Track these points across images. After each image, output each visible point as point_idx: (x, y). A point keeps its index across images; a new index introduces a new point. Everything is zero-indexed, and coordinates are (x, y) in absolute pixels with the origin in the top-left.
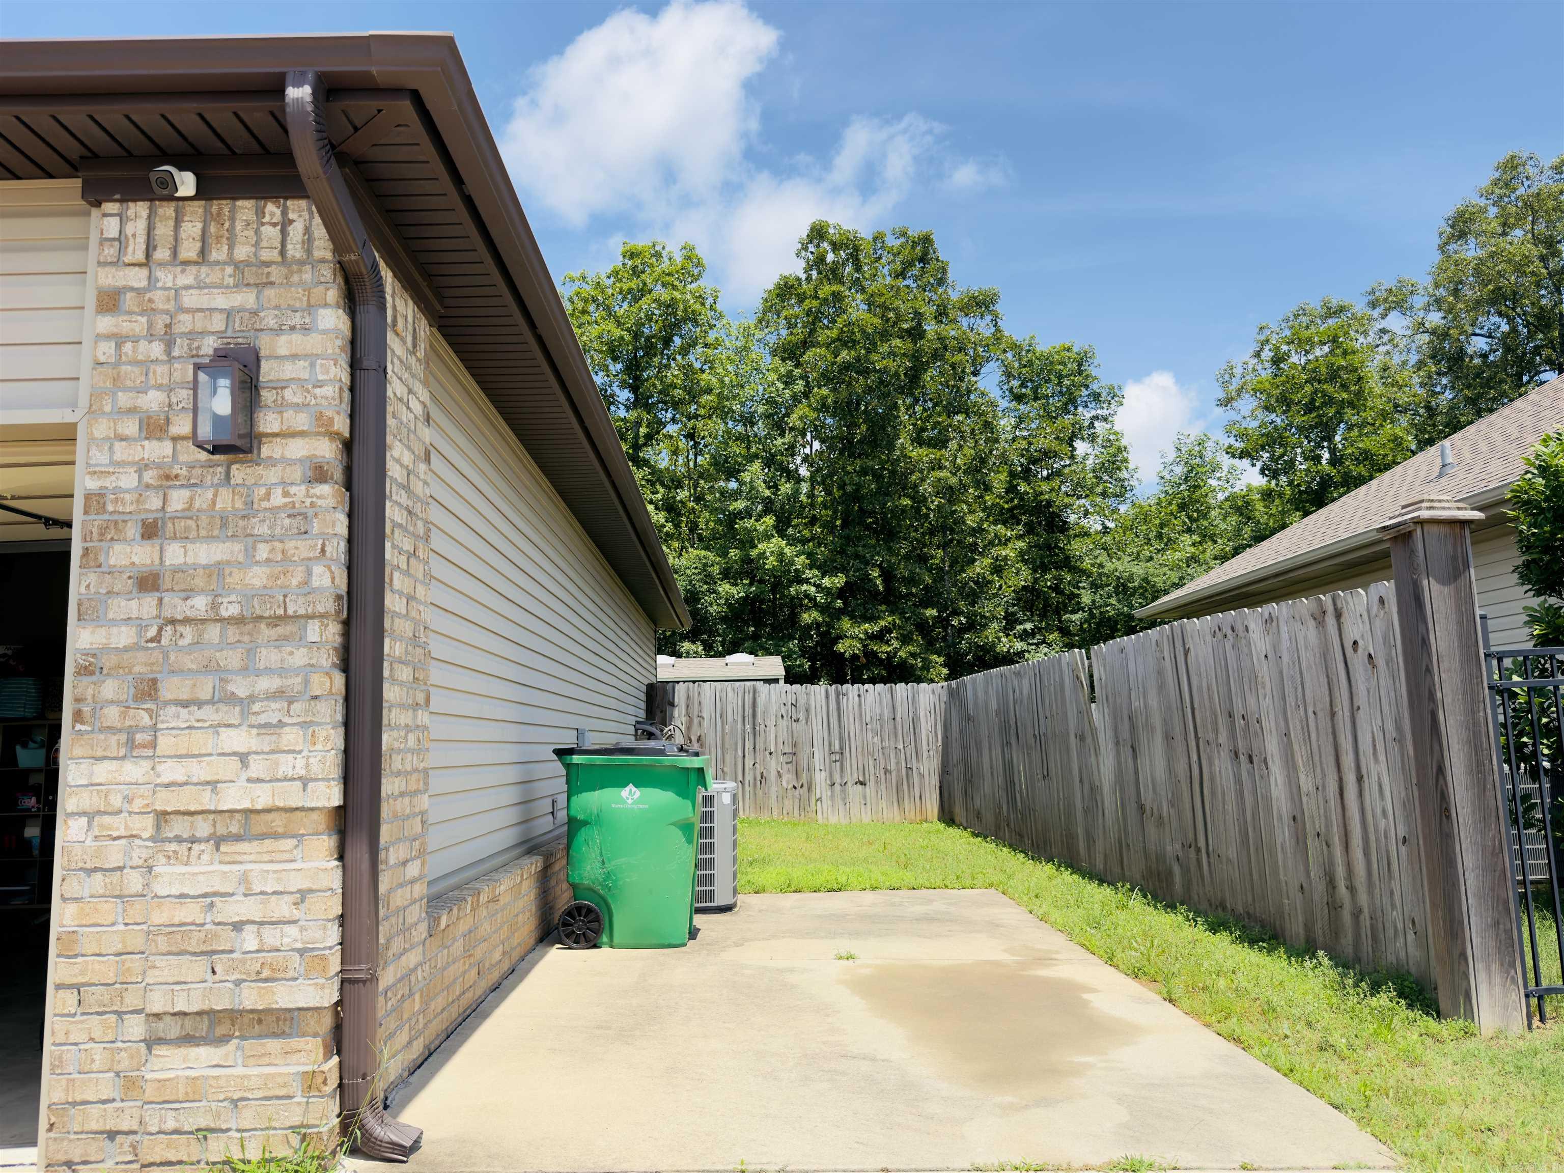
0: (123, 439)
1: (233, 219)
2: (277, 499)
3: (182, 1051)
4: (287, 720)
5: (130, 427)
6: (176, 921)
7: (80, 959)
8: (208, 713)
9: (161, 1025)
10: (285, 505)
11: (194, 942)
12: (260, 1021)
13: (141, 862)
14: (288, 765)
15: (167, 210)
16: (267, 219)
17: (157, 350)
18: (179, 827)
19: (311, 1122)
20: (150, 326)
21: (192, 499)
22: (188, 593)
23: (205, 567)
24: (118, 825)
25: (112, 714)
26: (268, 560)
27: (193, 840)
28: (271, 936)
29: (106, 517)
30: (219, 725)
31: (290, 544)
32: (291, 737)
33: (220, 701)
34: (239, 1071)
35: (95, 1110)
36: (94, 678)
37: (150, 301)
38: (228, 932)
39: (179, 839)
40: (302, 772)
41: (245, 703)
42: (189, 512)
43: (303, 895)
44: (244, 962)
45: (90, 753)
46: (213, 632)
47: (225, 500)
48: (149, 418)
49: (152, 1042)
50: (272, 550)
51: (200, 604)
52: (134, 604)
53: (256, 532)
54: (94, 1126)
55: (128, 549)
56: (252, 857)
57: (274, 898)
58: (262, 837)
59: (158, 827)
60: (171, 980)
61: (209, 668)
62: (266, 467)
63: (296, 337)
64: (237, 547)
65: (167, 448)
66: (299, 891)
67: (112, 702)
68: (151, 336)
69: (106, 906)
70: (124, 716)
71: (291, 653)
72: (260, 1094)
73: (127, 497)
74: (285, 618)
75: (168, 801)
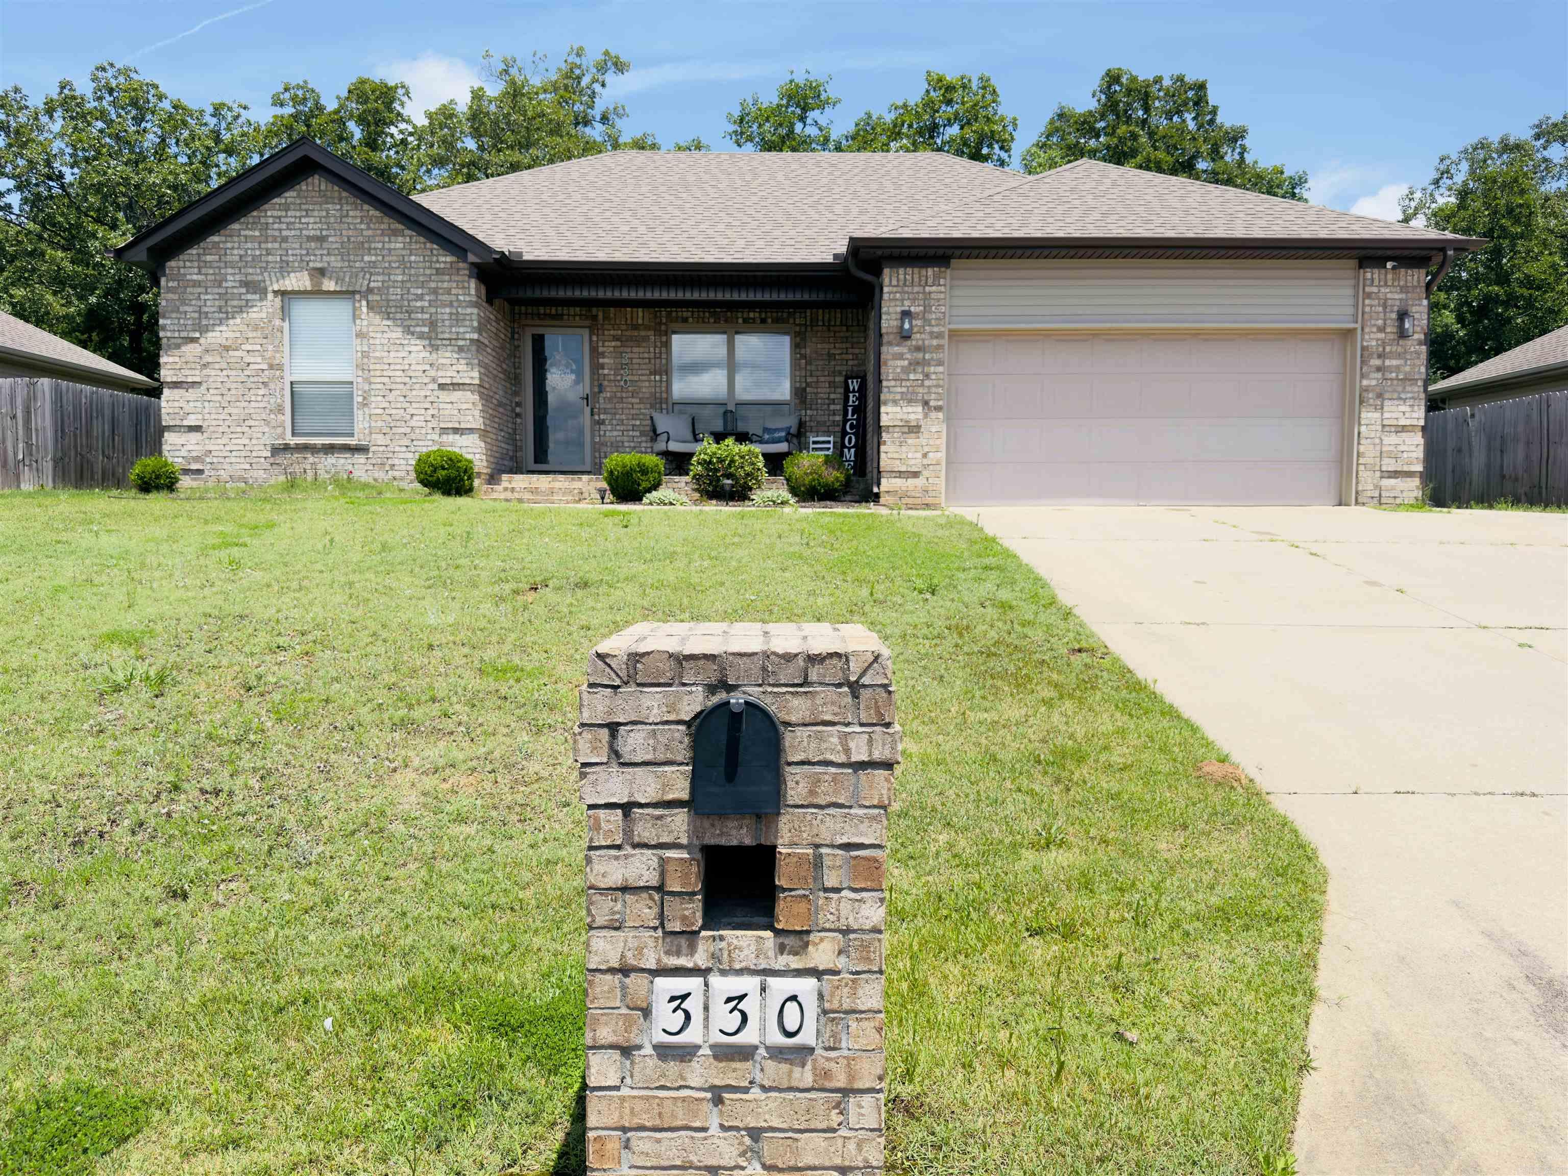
0: (1373, 332)
1: (1400, 274)
2: (1412, 349)
3: (1388, 480)
4: (1414, 405)
5: (1375, 330)
6: (1389, 450)
7: (1365, 458)
8: (1396, 402)
9: (1383, 474)
10: (1414, 351)
11: (1392, 455)
12: (1406, 474)
13: (1378, 436)
14: (1415, 415)
15: (1383, 271)
16: (1408, 275)
17: (1381, 309)
18: (1387, 429)
20: (1379, 303)
21: (1391, 348)
22: (1391, 372)
23: (1395, 366)
24: (1373, 428)
25: (1371, 401)
26: (1410, 365)
27: (1391, 432)
29: (1369, 352)
30: (1398, 405)
31: (1416, 360)
32: (1416, 408)
33: (1399, 399)
34: (1401, 484)
35: (1369, 492)
36: (1367, 392)
37: (1379, 296)
38: (1400, 453)
39: (1387, 432)
40: (1418, 417)
41: (1405, 400)
42: (1391, 352)
43: (1417, 445)
44: (1403, 460)
45: (1366, 410)
46: (1395, 382)
47: (1400, 349)
48: (1379, 327)
49: (1382, 477)
50: (1411, 362)
51: (1394, 375)
52: (1376, 374)
53: (1407, 357)
54: (1369, 495)
55: (1375, 361)
56: (1404, 436)
57: (1410, 446)
58: (1407, 432)
59: (1382, 428)
60: (1387, 463)
61: (1394, 391)
62: (1408, 341)
63: (1417, 307)
64: (1402, 361)
65: (1383, 335)
67: (1371, 398)
68: (1379, 306)
69: (1370, 446)
70: (1374, 401)
71: (1414, 388)
72: (1407, 489)
73: (1374, 347)
74: (1414, 379)
75: (1386, 422)
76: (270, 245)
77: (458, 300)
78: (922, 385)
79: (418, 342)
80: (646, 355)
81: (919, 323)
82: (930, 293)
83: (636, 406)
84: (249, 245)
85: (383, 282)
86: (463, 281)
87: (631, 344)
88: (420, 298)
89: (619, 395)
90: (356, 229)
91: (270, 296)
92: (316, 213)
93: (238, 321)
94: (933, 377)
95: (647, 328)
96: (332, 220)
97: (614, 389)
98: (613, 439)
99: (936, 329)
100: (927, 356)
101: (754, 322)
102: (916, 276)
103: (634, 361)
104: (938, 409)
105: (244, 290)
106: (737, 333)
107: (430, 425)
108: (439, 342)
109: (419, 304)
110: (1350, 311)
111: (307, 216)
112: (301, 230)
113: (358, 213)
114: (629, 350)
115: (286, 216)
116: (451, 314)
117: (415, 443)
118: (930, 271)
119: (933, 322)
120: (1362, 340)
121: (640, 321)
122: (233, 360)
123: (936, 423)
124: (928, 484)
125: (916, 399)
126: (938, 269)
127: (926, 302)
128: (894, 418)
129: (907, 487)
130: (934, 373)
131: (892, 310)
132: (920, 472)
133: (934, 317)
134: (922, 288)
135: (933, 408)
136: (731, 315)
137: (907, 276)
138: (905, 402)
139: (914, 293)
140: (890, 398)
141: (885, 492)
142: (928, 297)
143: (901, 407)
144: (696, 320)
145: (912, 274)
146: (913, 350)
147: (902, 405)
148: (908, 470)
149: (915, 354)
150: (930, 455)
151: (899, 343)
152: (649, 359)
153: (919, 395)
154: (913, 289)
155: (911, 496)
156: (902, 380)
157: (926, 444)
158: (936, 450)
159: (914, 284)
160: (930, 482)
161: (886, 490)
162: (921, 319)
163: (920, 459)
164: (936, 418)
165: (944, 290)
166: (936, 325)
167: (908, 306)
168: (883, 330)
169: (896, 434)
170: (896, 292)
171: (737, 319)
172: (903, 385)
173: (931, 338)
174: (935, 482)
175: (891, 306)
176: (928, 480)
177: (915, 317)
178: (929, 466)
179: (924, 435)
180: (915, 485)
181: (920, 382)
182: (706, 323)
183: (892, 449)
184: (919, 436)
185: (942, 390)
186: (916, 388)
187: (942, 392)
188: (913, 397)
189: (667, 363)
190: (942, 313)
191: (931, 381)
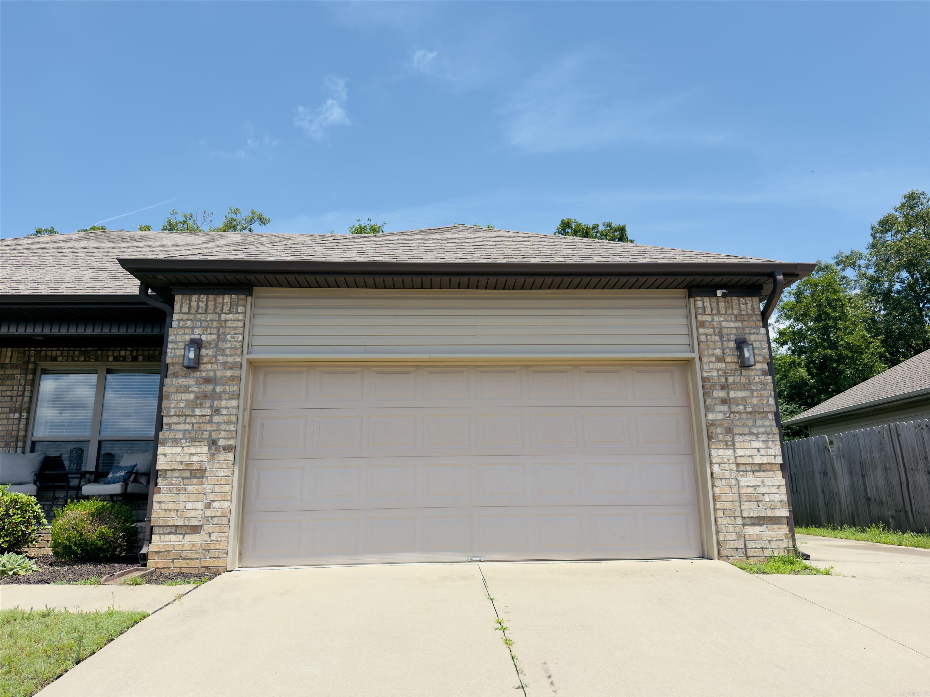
0: (712, 362)
1: (732, 302)
2: (757, 380)
3: (752, 527)
4: (768, 439)
5: (713, 359)
6: (747, 493)
7: (722, 502)
8: (747, 437)
9: (746, 520)
10: (759, 382)
11: (753, 498)
12: (771, 520)
13: (734, 477)
14: (771, 452)
15: (714, 299)
16: (741, 303)
17: (717, 338)
18: (742, 468)
19: (789, 547)
20: (714, 332)
21: (734, 379)
22: (738, 405)
23: (741, 398)
24: (727, 467)
25: (721, 437)
26: (757, 396)
27: (747, 471)
28: (772, 497)
29: (710, 383)
30: (751, 441)
31: (762, 392)
32: (770, 444)
33: (750, 434)
34: (767, 533)
35: (732, 542)
36: (714, 427)
37: (713, 324)
38: (761, 496)
39: (743, 471)
40: (774, 454)
41: (757, 435)
42: (734, 383)
43: (779, 486)
44: (766, 504)
45: (717, 447)
46: (744, 416)
48: (718, 357)
49: (744, 525)
50: (758, 393)
51: (741, 408)
52: (722, 407)
53: (753, 389)
54: (732, 547)
55: (718, 392)
56: (763, 476)
57: (771, 487)
58: (765, 471)
59: (737, 467)
60: (748, 508)
61: (744, 425)
62: (751, 371)
63: (756, 336)
64: (748, 393)
65: (724, 365)
66: (778, 485)
67: (720, 434)
68: (715, 335)
69: (727, 488)
70: (723, 437)
71: (765, 422)
72: (775, 539)
73: (715, 378)
74: (764, 412)
75: (739, 460)
78: (210, 422)
81: (211, 352)
82: (226, 321)
94: (225, 412)
99: (230, 359)
100: (218, 389)
101: (125, 361)
102: (211, 304)
104: (227, 449)
106: (110, 372)
110: (686, 340)
118: (227, 298)
119: (228, 352)
120: (701, 370)
123: (225, 466)
124: (211, 541)
125: (201, 438)
126: (236, 297)
127: (221, 331)
128: (173, 460)
129: (183, 545)
130: (226, 407)
131: (179, 338)
132: (201, 526)
133: (229, 346)
134: (217, 315)
135: (221, 448)
136: (102, 353)
137: (200, 303)
138: (188, 441)
139: (207, 321)
140: (171, 437)
141: (155, 552)
142: (224, 325)
143: (183, 447)
144: (65, 358)
145: (207, 301)
146: (201, 382)
147: (183, 445)
148: (186, 524)
149: (203, 387)
150: (216, 505)
151: (185, 374)
152: (12, 397)
153: (205, 432)
154: (206, 317)
155: (187, 558)
156: (186, 416)
157: (211, 491)
158: (224, 499)
159: (208, 311)
160: (212, 538)
161: (157, 550)
162: (213, 348)
163: (202, 510)
164: (225, 461)
165: (242, 318)
166: (232, 355)
167: (199, 334)
168: (168, 361)
169: (174, 479)
170: (187, 320)
171: (108, 357)
172: (187, 421)
173: (225, 369)
174: (219, 539)
175: (179, 334)
176: (210, 536)
177: (206, 346)
178: (214, 518)
179: (209, 480)
180: (193, 543)
181: (208, 418)
182: (76, 361)
183: (167, 498)
184: (202, 482)
185: (234, 427)
186: (202, 425)
187: (234, 429)
188: (198, 435)
189: (30, 401)
190: (239, 342)
191: (221, 417)
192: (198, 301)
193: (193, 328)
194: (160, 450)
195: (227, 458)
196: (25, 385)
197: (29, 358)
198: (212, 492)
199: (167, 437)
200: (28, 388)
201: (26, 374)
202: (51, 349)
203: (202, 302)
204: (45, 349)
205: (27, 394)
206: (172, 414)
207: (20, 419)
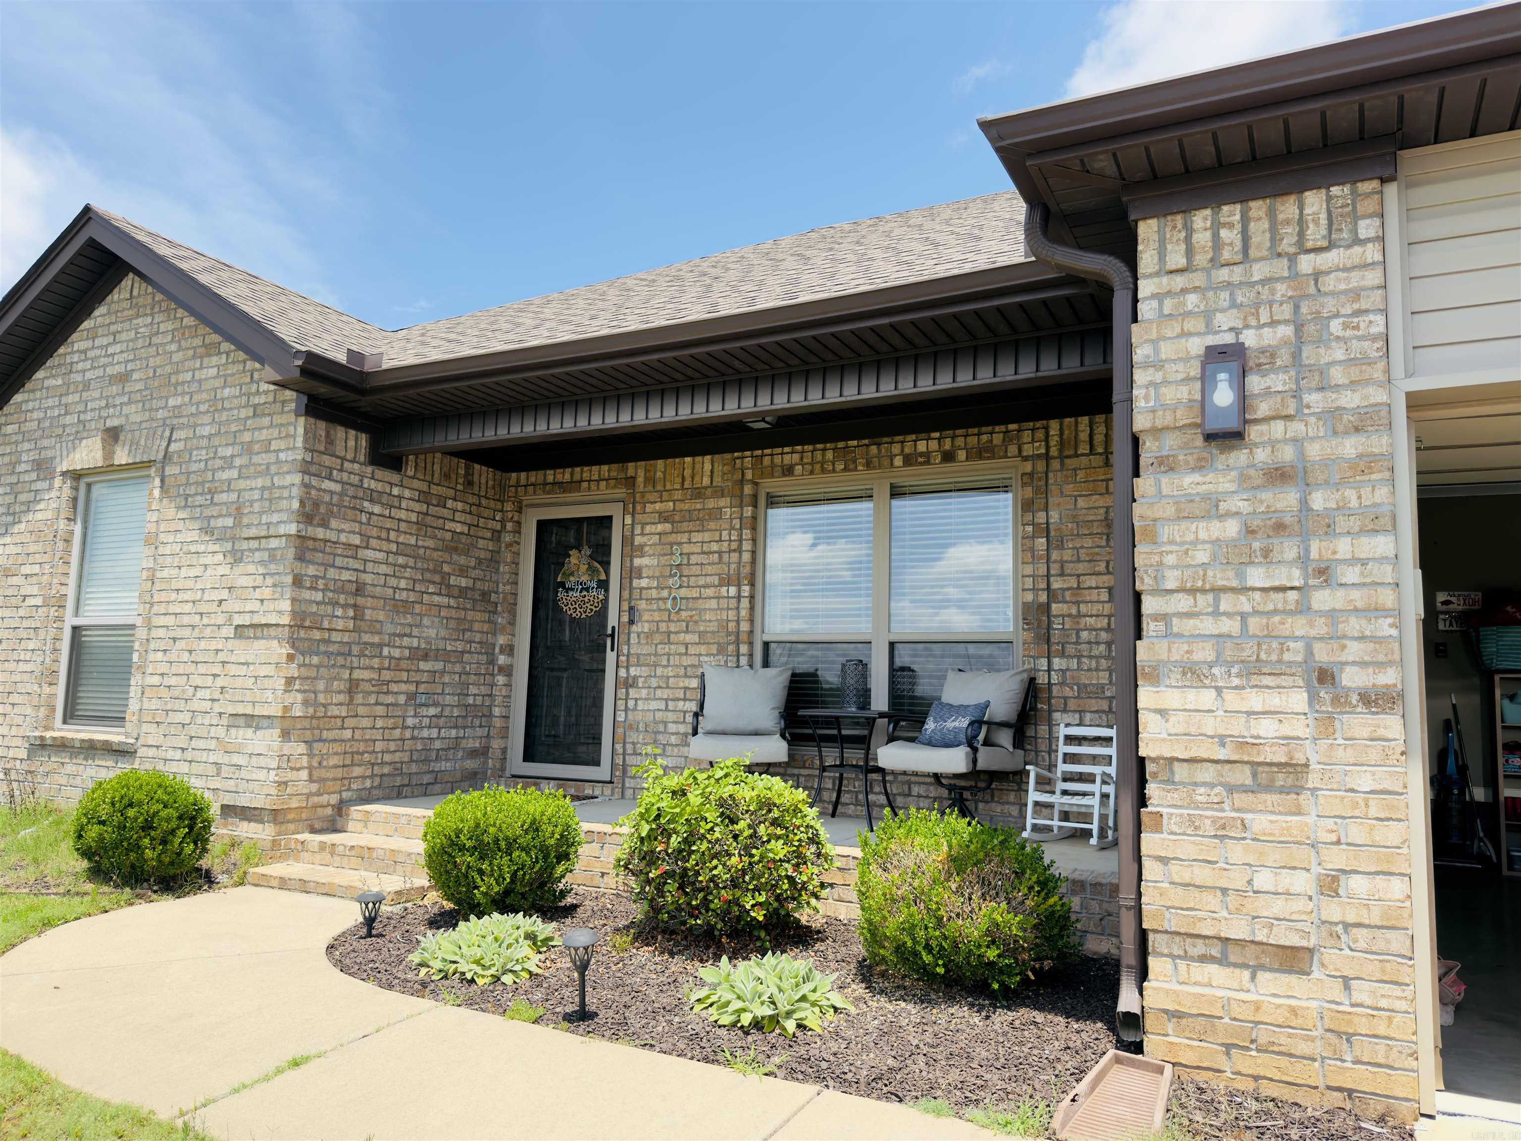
76: (70, 399)
77: (278, 462)
78: (1303, 609)
79: (217, 548)
80: (715, 547)
81: (1278, 382)
82: (1317, 275)
83: (692, 650)
84: (50, 402)
85: (186, 439)
86: (288, 424)
87: (691, 526)
88: (229, 463)
89: (663, 627)
90: (165, 353)
91: (58, 482)
92: (124, 336)
93: (23, 526)
94: (1351, 575)
95: (721, 493)
96: (140, 343)
97: (657, 616)
98: (650, 717)
99: (1350, 400)
100: (1319, 501)
101: (927, 462)
102: (1259, 230)
103: (694, 559)
104: (1376, 699)
105: (34, 476)
106: (896, 493)
107: (217, 708)
108: (245, 545)
109: (225, 475)
111: (115, 342)
112: (105, 366)
113: (169, 326)
114: (684, 538)
115: (93, 348)
116: (263, 488)
117: (195, 743)
118: (1314, 201)
119: (1337, 375)
121: (706, 481)
122: (10, 592)
123: (1374, 755)
124: (1352, 1005)
125: (1280, 661)
126: (1347, 189)
127: (1304, 310)
128: (1193, 730)
129: (1258, 1007)
130: (1353, 561)
131: (1167, 350)
132: (1311, 951)
133: (1339, 354)
134: (1285, 261)
135: (1354, 699)
136: (880, 451)
137: (1224, 233)
138: (1234, 670)
139: (1252, 284)
140: (1175, 657)
141: (1166, 1011)
142: (1312, 290)
143: (1219, 690)
144: (808, 467)
145: (1245, 221)
146: (1259, 482)
147: (1221, 684)
148: (1260, 937)
149: (1266, 495)
150: (1357, 884)
151: (1199, 459)
152: (720, 553)
153: (1291, 644)
154: (1248, 273)
155: (1276, 1049)
156: (1217, 591)
157: (1334, 838)
158: (1385, 868)
159: (1252, 253)
160: (1357, 997)
161: (1170, 1007)
162: (1285, 369)
163: (1310, 898)
164: (1372, 740)
165: (1378, 257)
166: (1353, 384)
167: (1231, 329)
168: (1140, 423)
169: (1202, 790)
170: (1184, 291)
171: (892, 457)
172: (1222, 608)
173: (1335, 433)
174: (1383, 1003)
175: (1165, 339)
176: (1347, 987)
177: (1260, 365)
178: (1355, 930)
179: (1321, 800)
180: (1293, 1002)
181: (1292, 595)
182: (829, 472)
183: (1187, 848)
184: (1299, 806)
185: (1391, 626)
186: (1276, 619)
187: (1394, 632)
188: (1268, 653)
189: (753, 561)
190: (1374, 339)
191: (1341, 593)
192: (1216, 227)
193: (1208, 316)
194: (1146, 697)
195: (1381, 732)
196: (741, 529)
197: (743, 474)
198: (1338, 842)
199: (1164, 657)
200: (747, 534)
201: (741, 506)
202: (779, 450)
203: (1231, 226)
204: (768, 451)
205: (747, 546)
206: (1171, 584)
207: (739, 597)
